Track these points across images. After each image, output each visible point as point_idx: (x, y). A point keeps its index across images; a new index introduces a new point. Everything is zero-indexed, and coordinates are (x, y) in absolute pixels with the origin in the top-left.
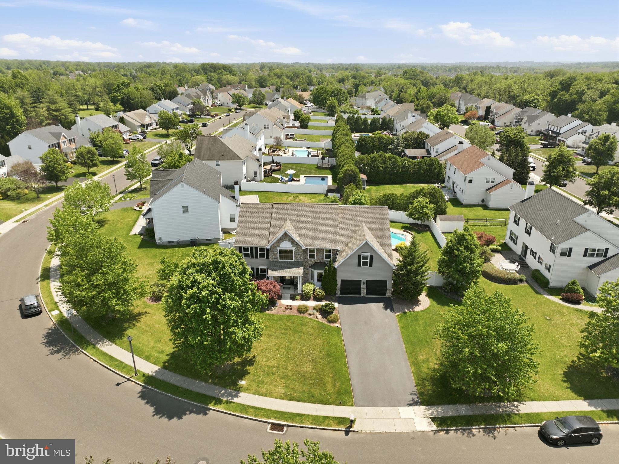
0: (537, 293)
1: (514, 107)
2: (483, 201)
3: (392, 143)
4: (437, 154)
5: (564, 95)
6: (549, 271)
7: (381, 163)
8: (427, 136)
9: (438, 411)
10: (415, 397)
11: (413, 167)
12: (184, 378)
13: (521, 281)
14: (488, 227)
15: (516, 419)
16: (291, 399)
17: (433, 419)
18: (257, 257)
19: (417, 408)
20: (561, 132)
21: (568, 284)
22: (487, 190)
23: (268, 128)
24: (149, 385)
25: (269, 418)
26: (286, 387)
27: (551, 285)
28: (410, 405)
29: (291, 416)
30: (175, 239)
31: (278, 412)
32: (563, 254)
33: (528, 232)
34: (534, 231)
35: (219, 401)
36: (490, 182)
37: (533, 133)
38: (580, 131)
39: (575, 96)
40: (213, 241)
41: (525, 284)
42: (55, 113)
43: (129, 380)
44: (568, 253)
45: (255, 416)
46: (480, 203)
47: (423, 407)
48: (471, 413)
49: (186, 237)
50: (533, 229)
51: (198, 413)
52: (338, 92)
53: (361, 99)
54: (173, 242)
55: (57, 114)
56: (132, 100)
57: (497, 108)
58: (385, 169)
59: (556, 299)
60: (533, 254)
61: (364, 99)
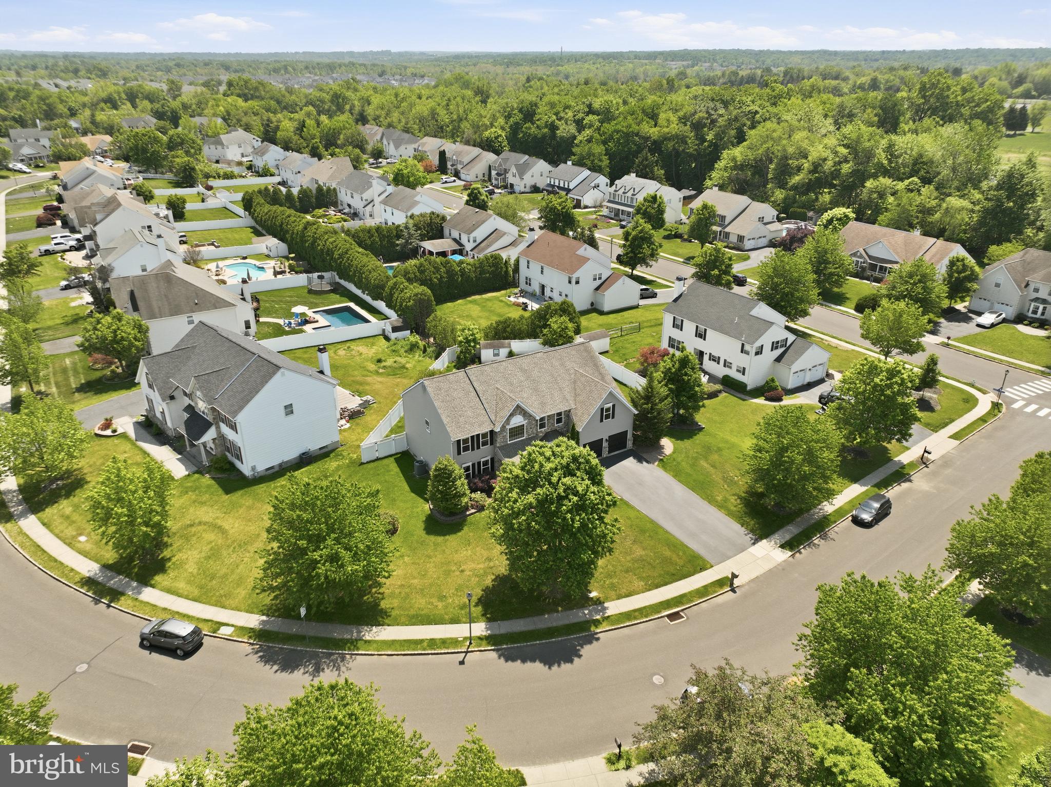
0: (744, 400)
1: (481, 150)
2: (592, 304)
3: (398, 237)
4: (475, 244)
5: (530, 128)
6: (744, 374)
7: (434, 273)
8: (444, 219)
9: (777, 538)
10: (750, 535)
11: (475, 272)
12: (528, 620)
13: (720, 392)
14: (626, 337)
15: (832, 519)
16: (657, 586)
17: (782, 546)
18: (478, 448)
19: (760, 544)
20: (571, 187)
21: (767, 382)
22: (597, 289)
24: (501, 644)
25: (659, 612)
26: (641, 578)
27: (749, 388)
28: (754, 544)
29: (679, 600)
30: (275, 462)
31: (661, 603)
32: (757, 353)
33: (701, 335)
34: (710, 333)
35: (597, 623)
36: (597, 279)
37: (528, 190)
38: (593, 185)
39: (546, 130)
40: (330, 449)
41: (724, 394)
43: (467, 652)
44: (759, 352)
45: (646, 617)
46: (590, 307)
47: (764, 541)
48: (801, 530)
49: (291, 454)
50: (709, 332)
51: (590, 642)
52: (183, 140)
53: (213, 147)
54: (272, 468)
57: (458, 154)
58: (440, 280)
59: (761, 401)
60: (713, 358)
61: (219, 147)
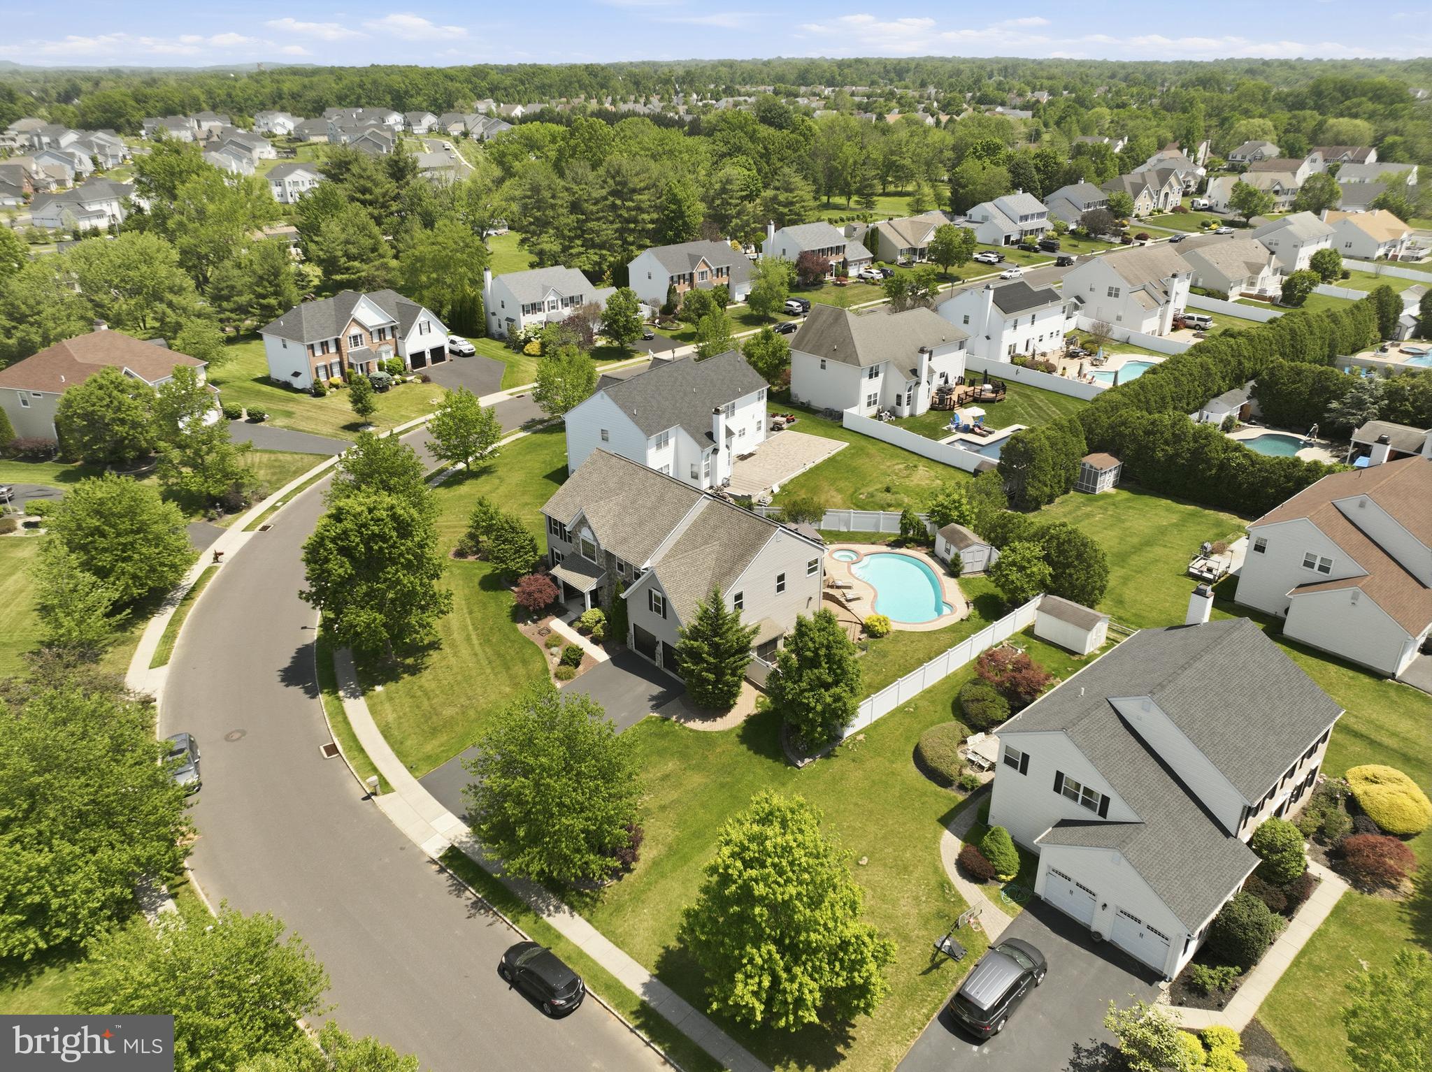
16: (384, 732)
17: (452, 848)
19: (463, 826)
23: (1117, 296)
25: (338, 736)
31: (353, 736)
32: (1009, 761)
36: (1316, 567)
42: (781, 209)
45: (333, 726)
46: (1282, 614)
55: (786, 210)
56: (964, 187)
